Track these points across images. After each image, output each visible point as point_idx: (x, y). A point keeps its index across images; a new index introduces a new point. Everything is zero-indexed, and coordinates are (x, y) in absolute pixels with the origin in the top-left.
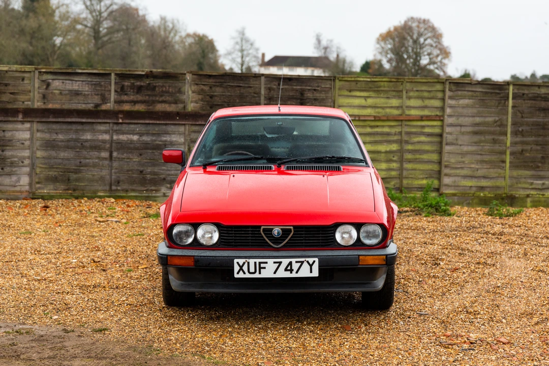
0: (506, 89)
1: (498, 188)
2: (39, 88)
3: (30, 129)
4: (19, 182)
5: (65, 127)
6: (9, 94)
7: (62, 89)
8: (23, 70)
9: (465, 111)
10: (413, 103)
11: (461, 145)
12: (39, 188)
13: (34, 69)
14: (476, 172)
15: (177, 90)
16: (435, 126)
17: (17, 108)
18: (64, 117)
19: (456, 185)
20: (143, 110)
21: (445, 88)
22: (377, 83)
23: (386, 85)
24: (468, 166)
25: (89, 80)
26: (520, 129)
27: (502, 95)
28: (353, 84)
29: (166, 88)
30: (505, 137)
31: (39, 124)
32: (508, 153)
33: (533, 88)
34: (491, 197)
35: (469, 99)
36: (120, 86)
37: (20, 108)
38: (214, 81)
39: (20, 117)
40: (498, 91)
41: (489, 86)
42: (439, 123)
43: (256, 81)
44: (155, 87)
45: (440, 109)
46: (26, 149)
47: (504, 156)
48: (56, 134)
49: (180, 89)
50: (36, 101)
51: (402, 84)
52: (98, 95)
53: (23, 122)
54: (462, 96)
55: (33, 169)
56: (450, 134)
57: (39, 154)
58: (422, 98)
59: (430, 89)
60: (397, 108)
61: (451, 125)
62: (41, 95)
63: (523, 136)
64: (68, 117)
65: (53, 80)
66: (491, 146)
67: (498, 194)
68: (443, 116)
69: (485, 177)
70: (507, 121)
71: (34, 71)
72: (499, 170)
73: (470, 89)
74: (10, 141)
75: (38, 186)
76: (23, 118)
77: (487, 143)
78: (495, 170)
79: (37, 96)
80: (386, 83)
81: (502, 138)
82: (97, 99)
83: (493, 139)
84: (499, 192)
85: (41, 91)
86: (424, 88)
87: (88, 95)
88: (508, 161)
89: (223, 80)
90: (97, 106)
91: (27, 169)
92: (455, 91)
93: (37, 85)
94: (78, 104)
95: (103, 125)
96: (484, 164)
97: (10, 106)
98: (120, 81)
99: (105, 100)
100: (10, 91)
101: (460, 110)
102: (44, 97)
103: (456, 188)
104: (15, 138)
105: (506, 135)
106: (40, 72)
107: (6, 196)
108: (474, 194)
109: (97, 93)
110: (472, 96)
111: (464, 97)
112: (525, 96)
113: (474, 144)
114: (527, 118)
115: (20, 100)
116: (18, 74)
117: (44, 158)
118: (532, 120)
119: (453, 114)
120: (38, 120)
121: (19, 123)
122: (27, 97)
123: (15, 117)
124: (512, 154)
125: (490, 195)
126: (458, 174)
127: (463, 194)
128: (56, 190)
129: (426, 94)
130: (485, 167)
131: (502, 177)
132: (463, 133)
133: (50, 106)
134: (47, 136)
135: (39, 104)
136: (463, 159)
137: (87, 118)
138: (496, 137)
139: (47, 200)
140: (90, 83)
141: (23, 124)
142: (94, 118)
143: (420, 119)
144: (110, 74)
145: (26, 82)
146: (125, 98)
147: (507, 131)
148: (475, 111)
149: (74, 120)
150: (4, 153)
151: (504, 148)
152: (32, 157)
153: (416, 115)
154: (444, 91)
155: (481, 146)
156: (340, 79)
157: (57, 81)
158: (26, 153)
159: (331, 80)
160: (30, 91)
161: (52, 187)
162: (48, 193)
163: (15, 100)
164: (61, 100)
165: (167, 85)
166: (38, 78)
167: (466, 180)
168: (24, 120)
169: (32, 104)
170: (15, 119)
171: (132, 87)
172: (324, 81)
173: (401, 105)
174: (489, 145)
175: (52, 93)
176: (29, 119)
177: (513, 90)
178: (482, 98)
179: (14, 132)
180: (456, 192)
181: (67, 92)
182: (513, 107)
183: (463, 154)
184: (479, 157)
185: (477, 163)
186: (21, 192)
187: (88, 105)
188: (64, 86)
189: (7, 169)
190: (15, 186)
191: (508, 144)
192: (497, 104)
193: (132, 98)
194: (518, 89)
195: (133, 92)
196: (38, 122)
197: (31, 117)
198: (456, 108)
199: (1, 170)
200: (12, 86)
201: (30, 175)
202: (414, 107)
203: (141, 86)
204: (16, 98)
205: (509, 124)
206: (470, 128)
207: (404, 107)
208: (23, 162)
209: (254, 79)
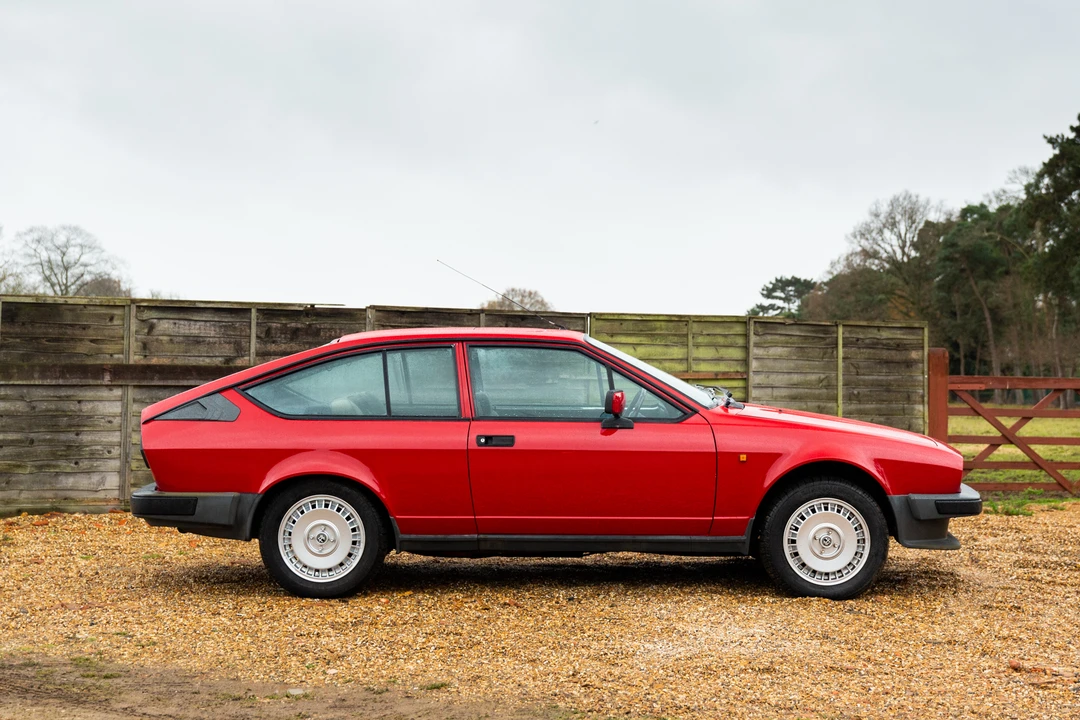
0: (833, 332)
2: (137, 332)
3: (121, 399)
4: (104, 485)
6: (88, 343)
7: (173, 334)
8: (112, 304)
9: (779, 365)
10: (703, 353)
13: (129, 303)
16: (736, 388)
17: (102, 365)
18: (177, 379)
21: (747, 330)
22: (650, 324)
23: (663, 327)
25: (216, 319)
26: (856, 392)
27: (828, 341)
28: (617, 324)
29: (336, 332)
30: (834, 404)
31: (136, 390)
33: (870, 330)
35: (783, 347)
36: (265, 329)
37: (106, 365)
38: (409, 320)
39: (107, 378)
40: (822, 336)
41: (810, 328)
42: (740, 384)
43: (473, 321)
44: (318, 331)
45: (741, 362)
46: (115, 431)
50: (131, 353)
51: (687, 325)
52: (230, 343)
53: (110, 387)
54: (773, 343)
55: (126, 462)
56: (758, 399)
57: (137, 438)
58: (716, 346)
59: (727, 333)
60: (680, 360)
61: (759, 386)
62: (140, 344)
63: (860, 402)
64: (183, 379)
65: (159, 319)
68: (747, 372)
70: (837, 379)
71: (130, 306)
73: (784, 332)
74: (89, 417)
75: (133, 490)
76: (111, 381)
79: (134, 345)
80: (663, 323)
81: (830, 405)
82: (228, 350)
83: (819, 407)
85: (139, 337)
86: (718, 331)
87: (215, 343)
89: (422, 320)
90: (229, 360)
91: (116, 464)
92: (763, 335)
93: (133, 328)
94: (198, 359)
97: (90, 362)
98: (266, 321)
99: (241, 351)
100: (91, 338)
101: (770, 363)
102: (145, 346)
104: (98, 413)
105: (837, 400)
106: (138, 307)
107: (84, 508)
109: (228, 340)
110: (787, 343)
111: (775, 344)
112: (860, 342)
114: (863, 375)
115: (107, 351)
116: (103, 311)
118: (871, 377)
119: (760, 370)
120: (136, 384)
121: (105, 388)
122: (119, 347)
123: (99, 379)
129: (721, 340)
132: (776, 399)
133: (154, 361)
135: (137, 357)
138: (822, 404)
140: (217, 324)
141: (111, 390)
143: (714, 377)
144: (250, 309)
145: (115, 322)
146: (272, 347)
147: (837, 395)
148: (792, 364)
150: (80, 437)
152: (125, 444)
153: (708, 372)
154: (746, 336)
156: (597, 317)
157: (166, 321)
158: (115, 437)
159: (584, 318)
160: (123, 338)
163: (99, 352)
164: (171, 352)
165: (337, 327)
166: (136, 317)
168: (113, 383)
169: (126, 357)
170: (99, 382)
171: (284, 330)
172: (574, 320)
173: (686, 356)
175: (157, 339)
176: (121, 382)
177: (843, 333)
178: (801, 346)
179: (96, 403)
181: (181, 339)
182: (845, 359)
186: (106, 500)
187: (214, 359)
188: (177, 330)
189: (84, 464)
190: (97, 491)
191: (840, 414)
192: (821, 355)
193: (283, 347)
194: (850, 332)
195: (285, 338)
196: (135, 386)
197: (124, 378)
198: (765, 361)
199: (73, 465)
200: (94, 329)
201: (121, 473)
202: (704, 360)
203: (297, 329)
204: (100, 349)
205: (840, 383)
206: (785, 390)
207: (690, 360)
208: (109, 452)
209: (469, 317)
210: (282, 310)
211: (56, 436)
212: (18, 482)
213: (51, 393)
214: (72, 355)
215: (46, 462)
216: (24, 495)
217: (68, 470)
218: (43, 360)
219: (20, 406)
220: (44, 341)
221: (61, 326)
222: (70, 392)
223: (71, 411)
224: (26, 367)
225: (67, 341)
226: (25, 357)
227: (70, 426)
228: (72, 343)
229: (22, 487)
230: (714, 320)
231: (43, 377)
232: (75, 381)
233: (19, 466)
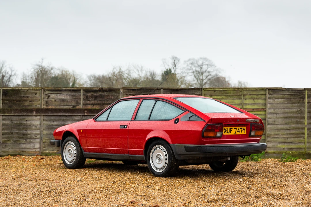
0: (304, 93)
1: (300, 148)
2: (44, 98)
3: (40, 120)
4: (35, 147)
5: (57, 118)
6: (29, 102)
7: (55, 98)
8: (36, 89)
9: (279, 105)
10: (248, 101)
11: (277, 125)
12: (45, 150)
13: (41, 89)
14: (287, 140)
15: (116, 97)
16: (262, 114)
17: (33, 109)
18: (57, 113)
19: (275, 147)
20: (98, 108)
21: (266, 93)
22: (226, 91)
23: (231, 92)
24: (282, 137)
25: (70, 93)
27: (301, 96)
28: (213, 92)
29: (110, 97)
30: (304, 120)
31: (44, 117)
32: (306, 129)
34: (296, 154)
35: (281, 99)
36: (86, 96)
37: (34, 109)
38: (135, 92)
39: (34, 113)
40: (298, 94)
41: (293, 91)
42: (264, 113)
43: (158, 92)
44: (104, 96)
45: (264, 105)
46: (38, 130)
47: (304, 131)
48: (53, 121)
49: (117, 97)
50: (42, 105)
51: (241, 91)
52: (74, 101)
53: (36, 116)
54: (277, 97)
55: (42, 140)
56: (270, 118)
57: (45, 132)
58: (254, 99)
59: (258, 94)
60: (239, 104)
61: (271, 113)
62: (45, 102)
64: (59, 113)
65: (51, 94)
66: (296, 125)
67: (301, 152)
68: (266, 109)
69: (292, 143)
70: (305, 110)
71: (41, 90)
72: (301, 139)
73: (281, 93)
74: (30, 125)
75: (44, 149)
77: (293, 123)
78: (299, 138)
79: (43, 102)
80: (232, 91)
81: (302, 120)
82: (74, 104)
83: (297, 121)
84: (301, 151)
85: (45, 100)
86: (254, 93)
87: (69, 101)
88: (306, 133)
89: (140, 92)
90: (74, 107)
91: (39, 140)
92: (272, 94)
94: (64, 106)
95: (77, 116)
96: (292, 135)
97: (29, 108)
98: (86, 93)
99: (78, 103)
100: (30, 100)
101: (275, 105)
102: (47, 102)
103: (275, 149)
104: (32, 124)
106: (44, 90)
107: (28, 154)
108: (286, 152)
109: (74, 100)
110: (283, 97)
111: (278, 98)
113: (285, 124)
115: (34, 104)
116: (33, 91)
117: (47, 134)
119: (271, 107)
121: (34, 116)
122: (38, 103)
123: (32, 113)
124: (308, 129)
125: (296, 153)
126: (276, 141)
127: (279, 152)
128: (53, 151)
129: (255, 97)
130: (292, 137)
131: (303, 143)
132: (278, 118)
133: (50, 107)
134: (48, 123)
135: (44, 106)
136: (278, 133)
137: (69, 113)
138: (298, 120)
139: (49, 156)
140: (70, 95)
141: (36, 117)
142: (73, 113)
143: (252, 110)
144: (81, 90)
145: (37, 95)
146: (88, 102)
147: (305, 116)
149: (62, 114)
150: (27, 132)
151: (304, 126)
152: (40, 134)
153: (250, 108)
154: (266, 95)
155: (290, 125)
156: (205, 89)
157: (53, 94)
158: (38, 132)
159: (200, 90)
160: (39, 100)
161: (51, 149)
162: (49, 152)
164: (55, 104)
165: (111, 95)
166: (44, 93)
167: (281, 144)
168: (36, 115)
169: (40, 106)
170: (32, 114)
171: (92, 96)
172: (196, 91)
173: (241, 103)
174: (294, 124)
175: (51, 100)
176: (39, 114)
177: (308, 93)
178: (289, 98)
179: (32, 121)
180: (275, 151)
181: (58, 100)
182: (308, 103)
183: (279, 130)
184: (288, 132)
185: (287, 135)
186: (35, 152)
187: (69, 106)
188: (57, 97)
189: (28, 140)
190: (32, 149)
191: (306, 124)
192: (298, 101)
193: (92, 102)
194: (310, 92)
195: (93, 99)
196: (43, 115)
197: (39, 113)
198: (273, 104)
199: (25, 141)
200: (31, 97)
201: (40, 143)
202: (249, 104)
203: (97, 96)
204: (32, 104)
205: (306, 112)
206: (283, 115)
207: (243, 104)
208: (36, 136)
209: (157, 91)
210: (91, 90)
211: (19, 131)
212: (8, 146)
213: (18, 118)
214: (23, 106)
215: (17, 140)
216: (10, 150)
217: (23, 142)
218: (15, 108)
219: (8, 122)
220: (15, 101)
221: (20, 97)
222: (23, 117)
223: (24, 123)
224: (10, 110)
225: (22, 101)
226: (10, 107)
227: (24, 128)
228: (24, 102)
229: (9, 147)
230: (252, 89)
231: (15, 113)
232: (24, 114)
233: (8, 141)
